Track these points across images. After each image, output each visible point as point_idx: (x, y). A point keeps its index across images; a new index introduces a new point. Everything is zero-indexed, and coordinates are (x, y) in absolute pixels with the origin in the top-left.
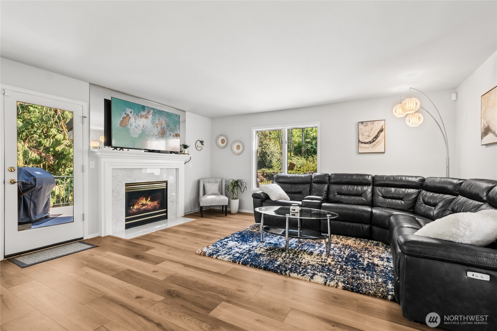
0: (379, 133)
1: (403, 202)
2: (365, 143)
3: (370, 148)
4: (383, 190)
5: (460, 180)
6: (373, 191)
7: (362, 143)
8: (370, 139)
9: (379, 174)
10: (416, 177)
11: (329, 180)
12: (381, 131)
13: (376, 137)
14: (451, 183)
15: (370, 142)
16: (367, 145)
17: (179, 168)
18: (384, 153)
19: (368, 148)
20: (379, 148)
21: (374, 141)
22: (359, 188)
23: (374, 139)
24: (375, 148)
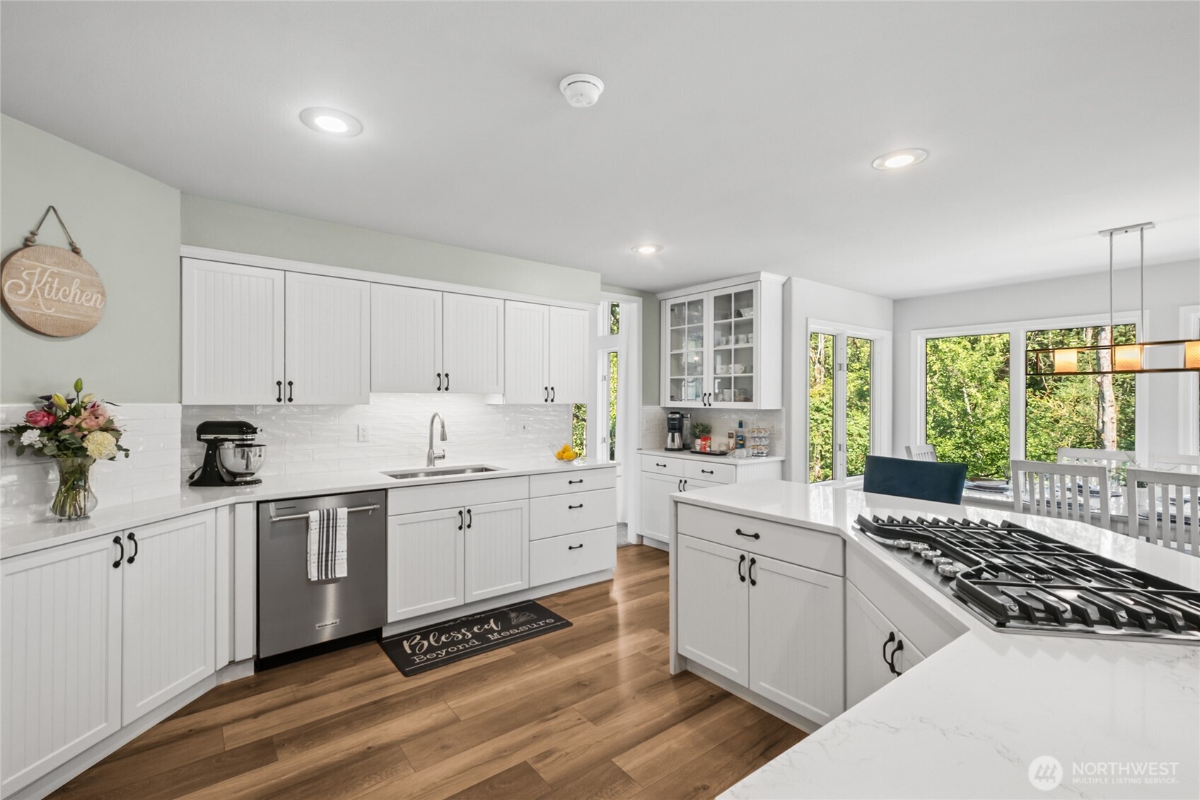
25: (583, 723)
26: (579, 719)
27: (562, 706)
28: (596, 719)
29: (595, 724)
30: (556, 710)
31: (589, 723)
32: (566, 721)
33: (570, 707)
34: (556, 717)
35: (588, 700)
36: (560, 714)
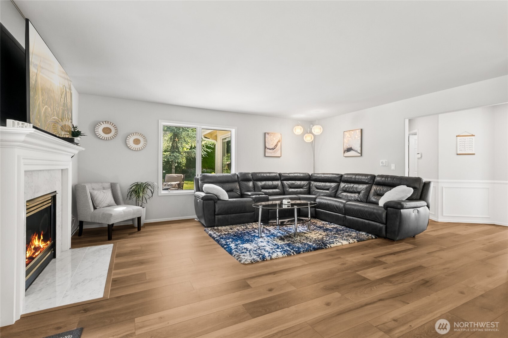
1: (302, 190)
2: (270, 149)
3: (273, 153)
4: (288, 183)
6: (283, 185)
7: (268, 149)
8: (272, 147)
9: (282, 172)
10: (306, 174)
11: (252, 178)
12: (279, 141)
13: (276, 146)
15: (273, 149)
16: (271, 151)
17: (67, 169)
18: (279, 157)
19: (271, 153)
20: (278, 154)
21: (275, 148)
23: (275, 147)
24: (276, 153)
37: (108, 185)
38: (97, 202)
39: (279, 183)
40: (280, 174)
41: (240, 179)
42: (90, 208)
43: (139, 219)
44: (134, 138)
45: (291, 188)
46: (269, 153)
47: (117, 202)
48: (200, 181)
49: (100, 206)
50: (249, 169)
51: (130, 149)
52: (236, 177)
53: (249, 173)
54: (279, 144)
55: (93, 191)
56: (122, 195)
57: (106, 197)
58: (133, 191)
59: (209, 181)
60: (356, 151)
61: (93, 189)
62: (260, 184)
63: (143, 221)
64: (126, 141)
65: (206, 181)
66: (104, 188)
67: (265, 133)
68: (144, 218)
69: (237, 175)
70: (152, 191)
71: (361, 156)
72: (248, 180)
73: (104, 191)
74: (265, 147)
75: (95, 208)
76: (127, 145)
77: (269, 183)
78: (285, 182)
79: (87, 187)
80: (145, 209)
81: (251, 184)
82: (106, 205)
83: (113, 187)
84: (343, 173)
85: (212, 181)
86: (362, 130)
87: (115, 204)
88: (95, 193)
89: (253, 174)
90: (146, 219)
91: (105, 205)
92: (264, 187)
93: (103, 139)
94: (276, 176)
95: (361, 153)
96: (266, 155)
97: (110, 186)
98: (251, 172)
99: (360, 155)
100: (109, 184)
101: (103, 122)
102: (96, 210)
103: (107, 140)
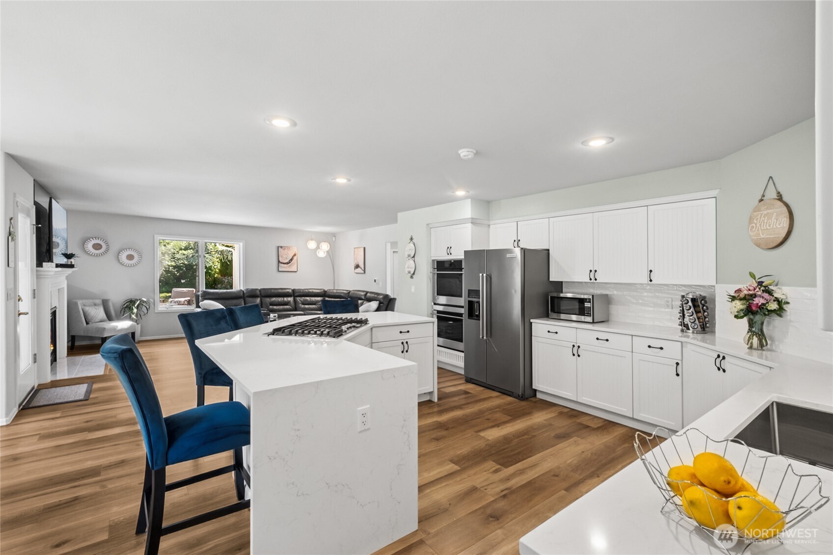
0: (293, 257)
1: (316, 306)
2: (284, 263)
3: (288, 268)
4: (302, 300)
5: (348, 291)
6: (295, 301)
7: (281, 263)
8: (287, 261)
9: (296, 288)
10: (321, 289)
11: (261, 294)
12: (295, 255)
13: (291, 260)
14: (344, 293)
15: (287, 263)
16: (285, 265)
18: (296, 272)
19: (286, 267)
20: (294, 268)
21: (290, 262)
22: (285, 299)
24: (291, 267)
25: (483, 487)
26: (486, 489)
27: (501, 498)
28: (474, 490)
29: (474, 486)
30: (504, 496)
31: (478, 486)
32: (494, 488)
33: (496, 497)
34: (502, 491)
35: (484, 503)
36: (499, 493)
37: (99, 301)
38: (89, 318)
39: (291, 299)
40: (293, 290)
41: (246, 295)
42: (82, 323)
43: (133, 334)
44: (127, 254)
45: (303, 304)
46: (283, 267)
47: (110, 318)
48: (200, 298)
49: (93, 321)
50: (258, 285)
51: (123, 265)
52: (242, 293)
53: (258, 289)
54: (295, 258)
55: (85, 307)
56: (115, 311)
57: (98, 313)
58: (126, 307)
59: (211, 297)
60: (361, 269)
61: (84, 305)
62: (268, 300)
63: (138, 337)
64: (118, 257)
65: (207, 297)
66: (95, 305)
67: (278, 247)
68: (139, 335)
69: (243, 291)
70: (148, 307)
71: (365, 273)
72: (255, 296)
73: (96, 307)
74: (279, 262)
75: (87, 323)
76: (119, 261)
77: (280, 300)
78: (298, 299)
79: (79, 303)
80: (139, 325)
81: (258, 300)
82: (99, 320)
83: (105, 304)
84: (351, 290)
85: (213, 297)
86: (364, 248)
87: (107, 320)
88: (87, 309)
89: (260, 290)
90: (141, 336)
91: (97, 320)
92: (272, 304)
93: (93, 255)
94: (288, 292)
95: (364, 271)
96: (280, 270)
97: (102, 303)
98: (259, 288)
99: (363, 272)
100: (101, 300)
101: (93, 239)
102: (88, 325)
103: (97, 255)
